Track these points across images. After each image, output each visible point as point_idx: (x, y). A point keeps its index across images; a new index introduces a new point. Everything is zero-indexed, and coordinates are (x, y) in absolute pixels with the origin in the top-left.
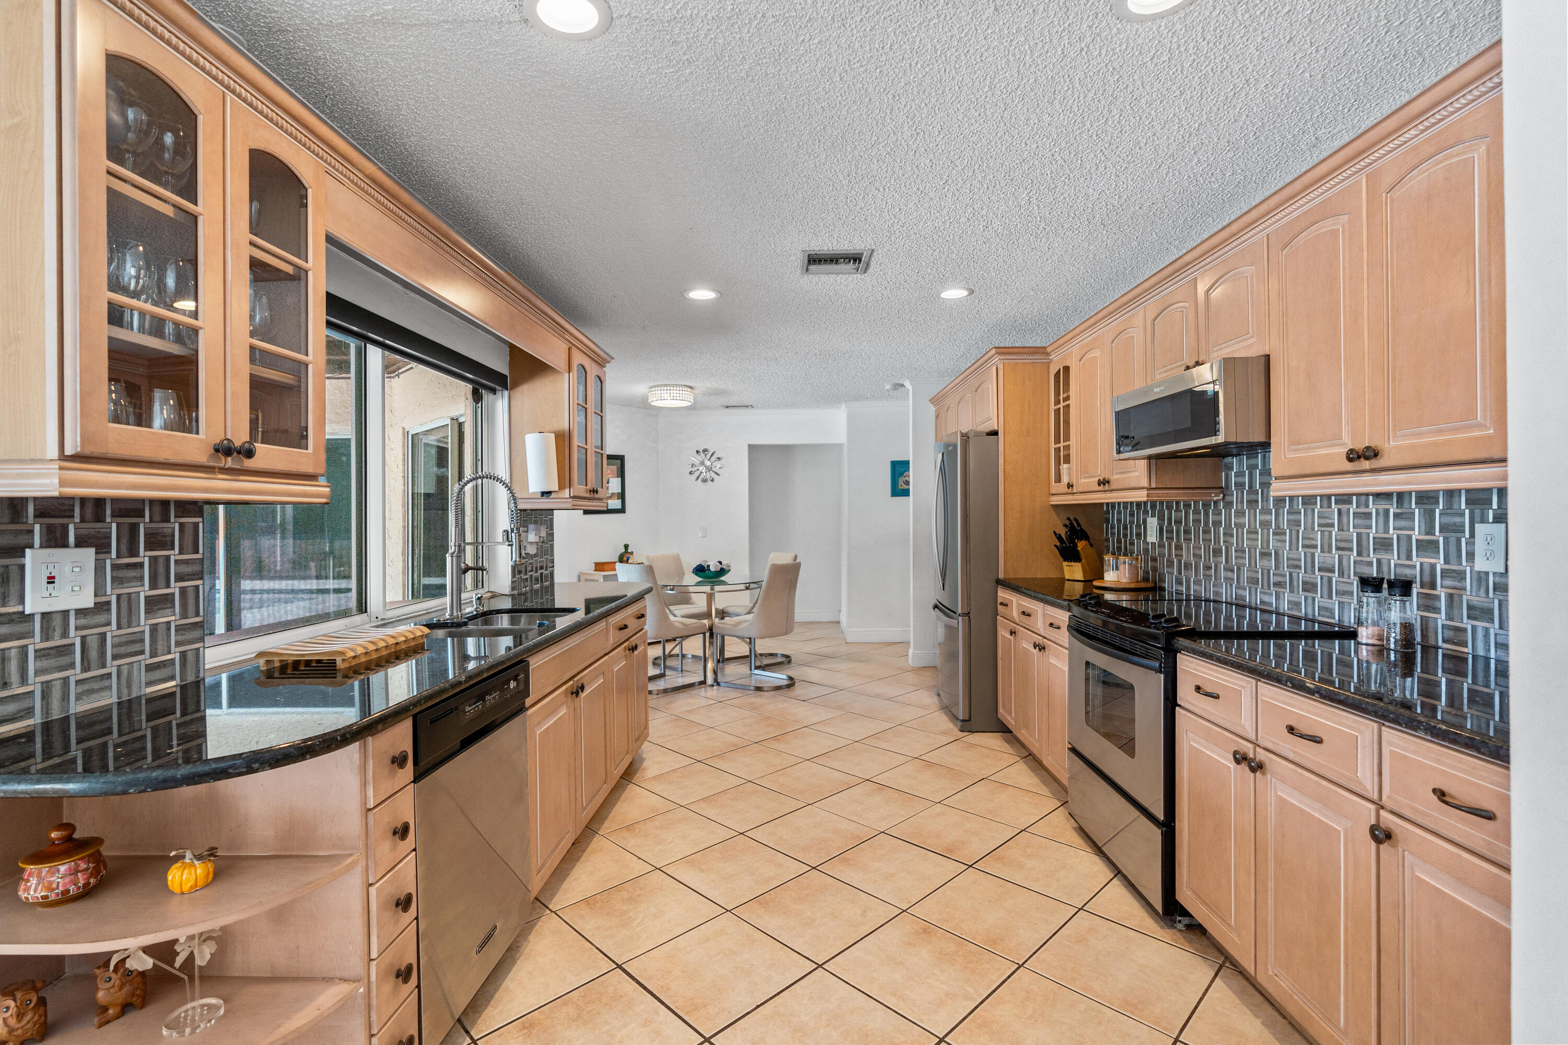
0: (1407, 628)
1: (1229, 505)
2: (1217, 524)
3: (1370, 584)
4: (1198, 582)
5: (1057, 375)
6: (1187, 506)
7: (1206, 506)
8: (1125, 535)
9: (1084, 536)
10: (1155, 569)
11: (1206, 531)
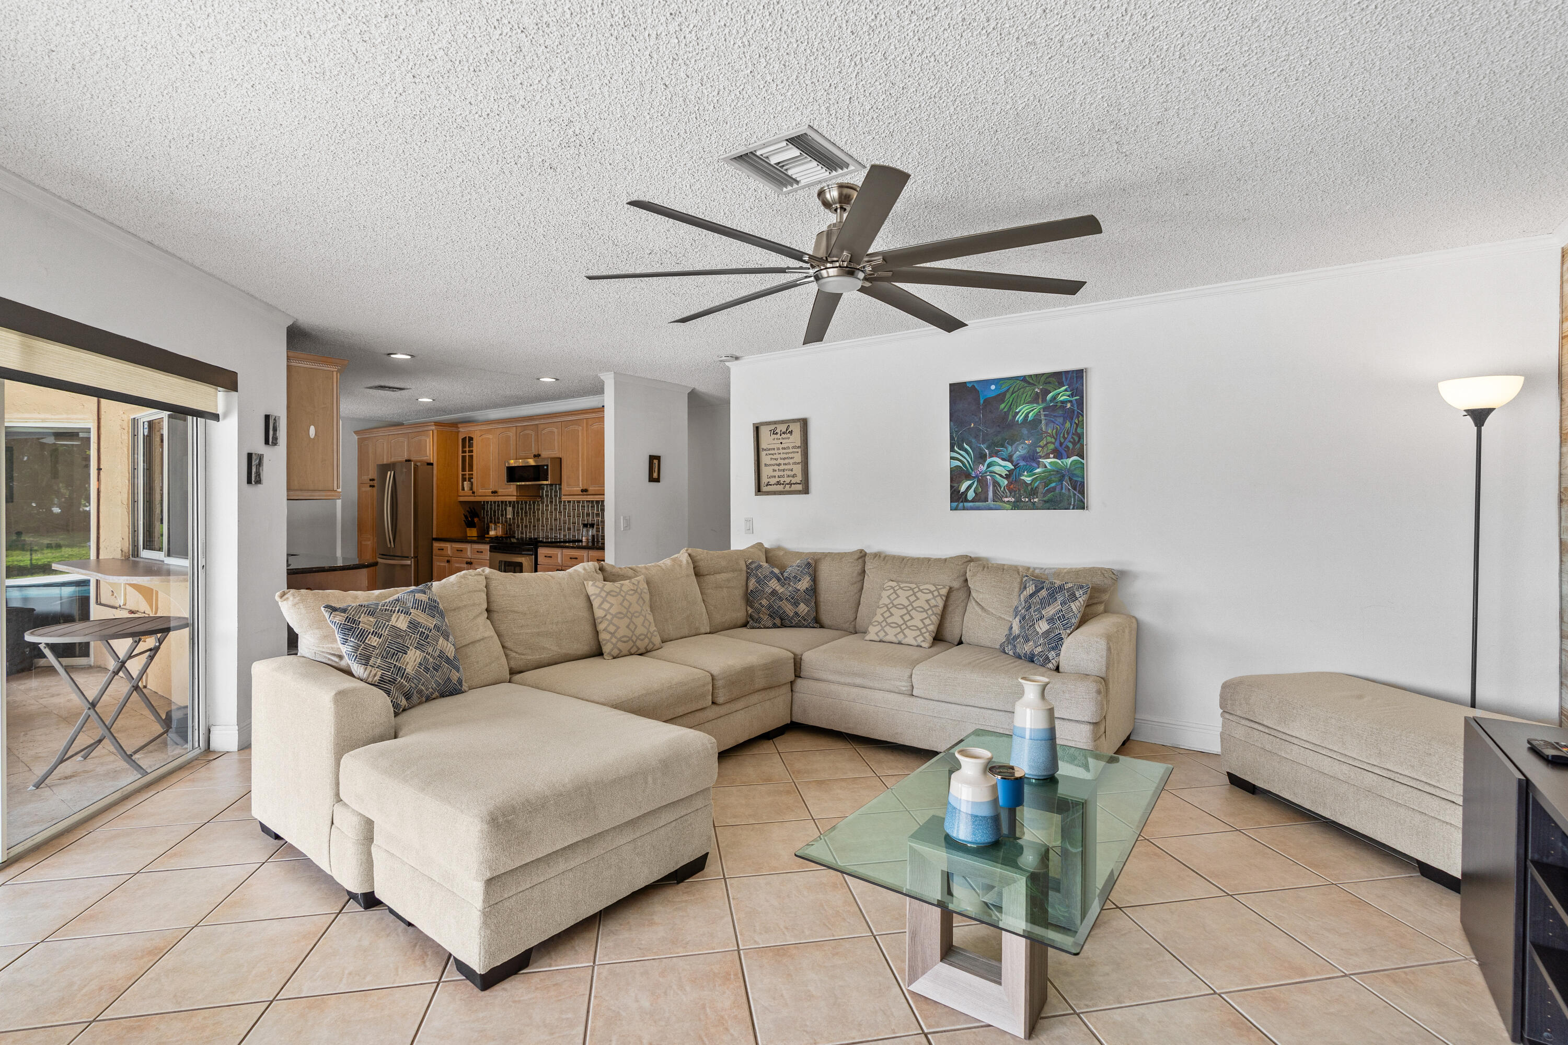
0: (593, 536)
1: (543, 503)
2: (538, 509)
3: (585, 525)
4: (530, 532)
5: (464, 440)
6: (526, 503)
7: (534, 503)
8: (495, 516)
9: (478, 516)
10: (510, 529)
11: (534, 513)
